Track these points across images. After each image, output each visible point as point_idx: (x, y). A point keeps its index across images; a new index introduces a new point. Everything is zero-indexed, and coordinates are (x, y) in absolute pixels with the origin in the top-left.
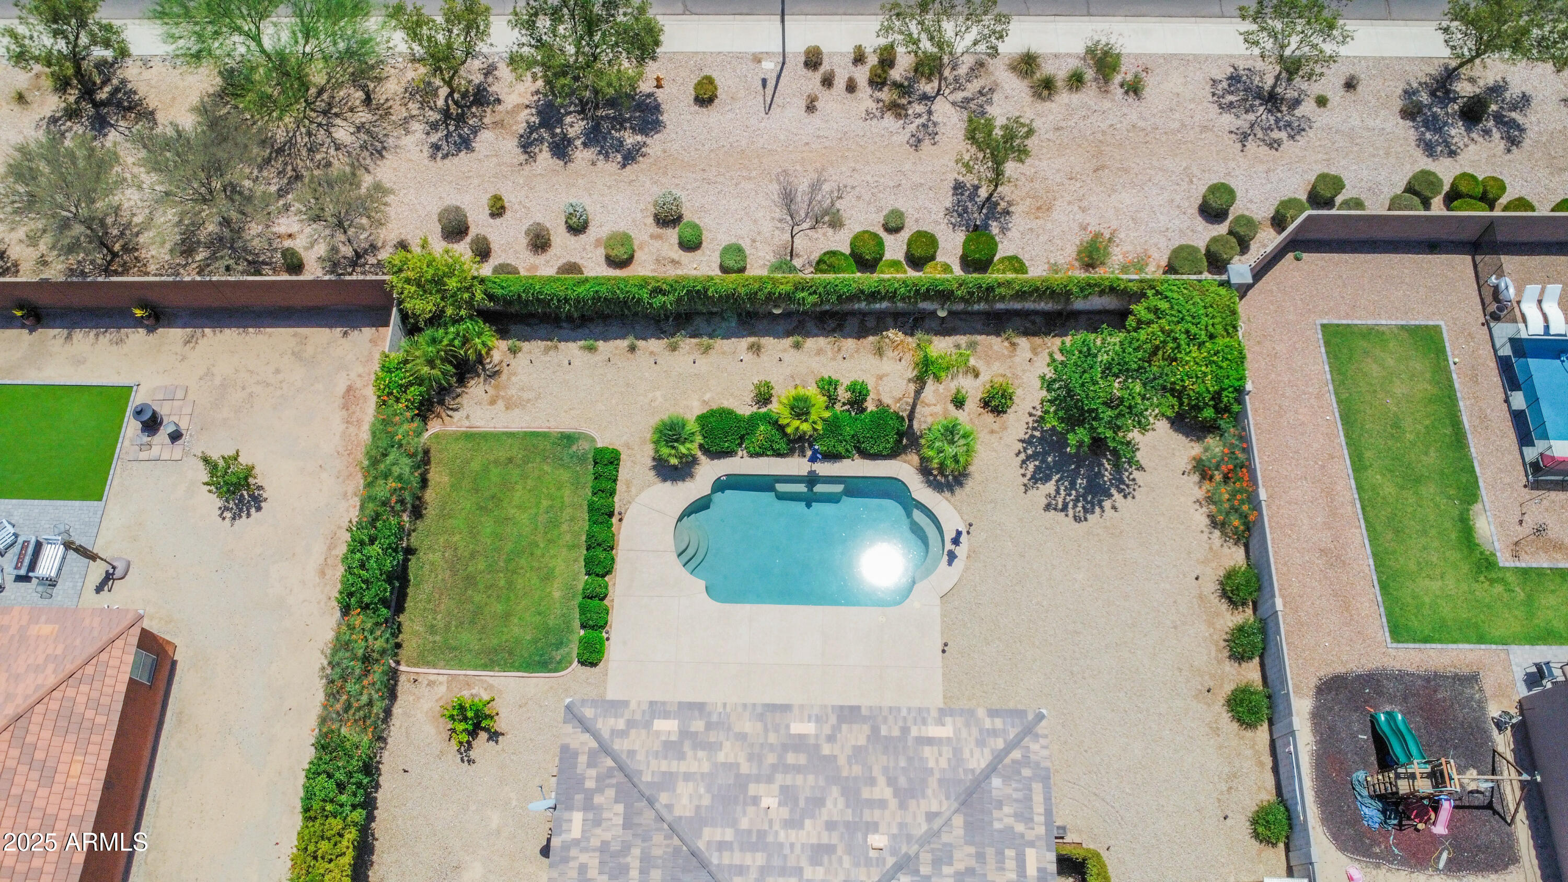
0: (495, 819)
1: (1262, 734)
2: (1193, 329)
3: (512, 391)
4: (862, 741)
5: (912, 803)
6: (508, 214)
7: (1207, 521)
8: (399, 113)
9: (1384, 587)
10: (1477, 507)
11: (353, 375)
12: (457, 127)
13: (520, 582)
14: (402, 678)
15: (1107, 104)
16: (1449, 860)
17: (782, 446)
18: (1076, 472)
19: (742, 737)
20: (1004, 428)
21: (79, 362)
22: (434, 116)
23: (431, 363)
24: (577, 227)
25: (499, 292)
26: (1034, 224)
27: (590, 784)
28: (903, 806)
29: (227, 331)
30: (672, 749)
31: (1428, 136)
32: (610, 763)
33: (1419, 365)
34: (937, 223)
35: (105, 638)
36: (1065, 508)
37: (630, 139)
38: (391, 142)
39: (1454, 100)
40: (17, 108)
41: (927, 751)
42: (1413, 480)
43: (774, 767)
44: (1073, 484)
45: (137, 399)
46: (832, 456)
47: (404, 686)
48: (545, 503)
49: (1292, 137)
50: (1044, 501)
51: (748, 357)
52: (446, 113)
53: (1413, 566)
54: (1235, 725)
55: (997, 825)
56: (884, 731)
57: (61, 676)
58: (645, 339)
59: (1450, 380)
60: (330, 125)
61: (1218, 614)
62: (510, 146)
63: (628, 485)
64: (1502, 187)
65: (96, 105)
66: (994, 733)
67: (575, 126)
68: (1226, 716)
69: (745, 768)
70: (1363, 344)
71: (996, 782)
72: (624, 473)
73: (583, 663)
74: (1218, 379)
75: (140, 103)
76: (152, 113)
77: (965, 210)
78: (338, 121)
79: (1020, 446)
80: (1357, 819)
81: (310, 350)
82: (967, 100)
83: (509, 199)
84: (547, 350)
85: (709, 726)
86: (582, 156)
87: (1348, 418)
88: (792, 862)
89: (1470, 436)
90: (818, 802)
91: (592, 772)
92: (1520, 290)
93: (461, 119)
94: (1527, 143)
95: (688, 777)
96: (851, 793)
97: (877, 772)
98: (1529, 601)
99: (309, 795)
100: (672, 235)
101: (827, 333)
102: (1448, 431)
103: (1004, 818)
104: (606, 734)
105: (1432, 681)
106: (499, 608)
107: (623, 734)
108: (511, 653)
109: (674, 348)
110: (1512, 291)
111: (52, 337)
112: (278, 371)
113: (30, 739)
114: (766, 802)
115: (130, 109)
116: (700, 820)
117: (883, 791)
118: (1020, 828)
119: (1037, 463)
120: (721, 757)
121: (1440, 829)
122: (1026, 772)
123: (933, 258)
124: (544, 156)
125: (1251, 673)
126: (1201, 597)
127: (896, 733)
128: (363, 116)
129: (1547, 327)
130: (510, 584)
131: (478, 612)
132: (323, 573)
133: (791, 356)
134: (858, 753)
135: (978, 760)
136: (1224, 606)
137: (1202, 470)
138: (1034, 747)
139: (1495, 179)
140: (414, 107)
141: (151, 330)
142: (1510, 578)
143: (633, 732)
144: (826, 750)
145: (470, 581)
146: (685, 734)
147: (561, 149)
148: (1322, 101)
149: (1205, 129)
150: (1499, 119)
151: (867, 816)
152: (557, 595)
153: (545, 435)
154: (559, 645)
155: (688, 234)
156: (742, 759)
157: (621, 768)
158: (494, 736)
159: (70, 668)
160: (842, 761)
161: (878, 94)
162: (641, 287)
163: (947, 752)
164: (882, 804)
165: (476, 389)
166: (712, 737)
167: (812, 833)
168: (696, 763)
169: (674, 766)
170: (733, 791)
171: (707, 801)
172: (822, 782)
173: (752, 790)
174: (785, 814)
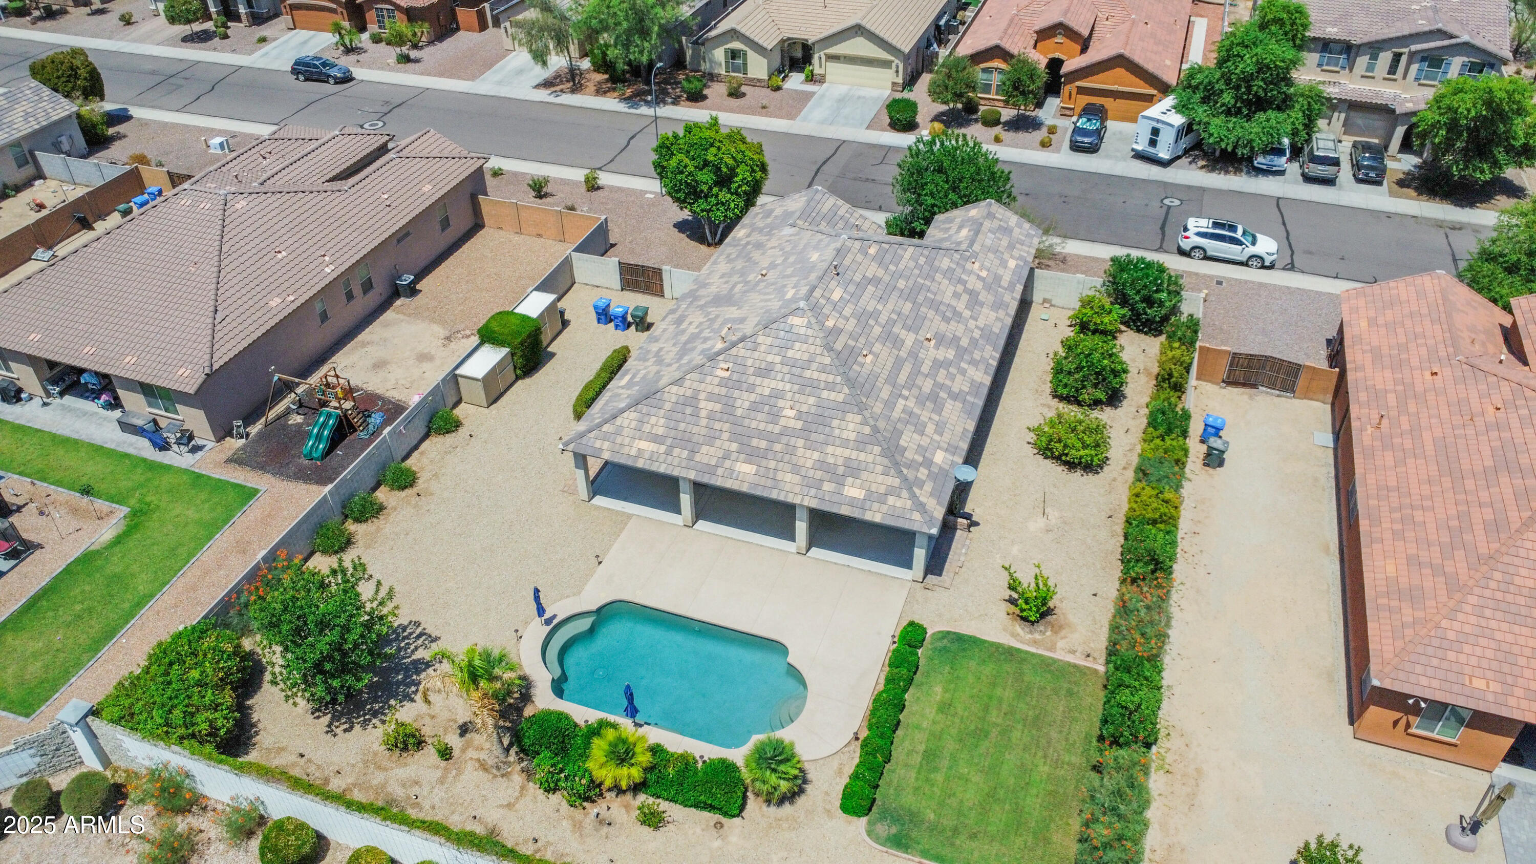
4: (704, 449)
5: (689, 393)
10: (95, 548)
13: (976, 709)
14: (1101, 661)
19: (796, 469)
28: (695, 397)
30: (853, 470)
36: (421, 635)
41: (660, 431)
42: (117, 578)
43: (778, 440)
44: (398, 652)
48: (939, 777)
50: (434, 645)
53: (190, 527)
54: (419, 475)
56: (685, 453)
61: (367, 535)
63: (839, 771)
68: (421, 481)
69: (800, 443)
72: (841, 785)
73: (922, 631)
79: (417, 697)
87: (108, 636)
88: (786, 369)
90: (754, 407)
95: (845, 443)
96: (729, 407)
98: (138, 488)
104: (905, 494)
108: (991, 656)
114: (792, 413)
116: (842, 409)
117: (705, 406)
119: (415, 677)
120: (816, 456)
125: (381, 496)
126: (370, 547)
127: (677, 451)
130: (986, 710)
134: (711, 439)
135: (628, 418)
136: (358, 538)
142: (133, 502)
143: (882, 489)
144: (734, 446)
151: (724, 391)
152: (938, 689)
154: (942, 651)
156: (800, 452)
160: (726, 436)
163: (647, 428)
164: (711, 397)
166: (819, 474)
167: (766, 386)
168: (836, 454)
169: (854, 455)
170: (813, 427)
171: (835, 423)
172: (746, 422)
173: (799, 425)
174: (781, 403)
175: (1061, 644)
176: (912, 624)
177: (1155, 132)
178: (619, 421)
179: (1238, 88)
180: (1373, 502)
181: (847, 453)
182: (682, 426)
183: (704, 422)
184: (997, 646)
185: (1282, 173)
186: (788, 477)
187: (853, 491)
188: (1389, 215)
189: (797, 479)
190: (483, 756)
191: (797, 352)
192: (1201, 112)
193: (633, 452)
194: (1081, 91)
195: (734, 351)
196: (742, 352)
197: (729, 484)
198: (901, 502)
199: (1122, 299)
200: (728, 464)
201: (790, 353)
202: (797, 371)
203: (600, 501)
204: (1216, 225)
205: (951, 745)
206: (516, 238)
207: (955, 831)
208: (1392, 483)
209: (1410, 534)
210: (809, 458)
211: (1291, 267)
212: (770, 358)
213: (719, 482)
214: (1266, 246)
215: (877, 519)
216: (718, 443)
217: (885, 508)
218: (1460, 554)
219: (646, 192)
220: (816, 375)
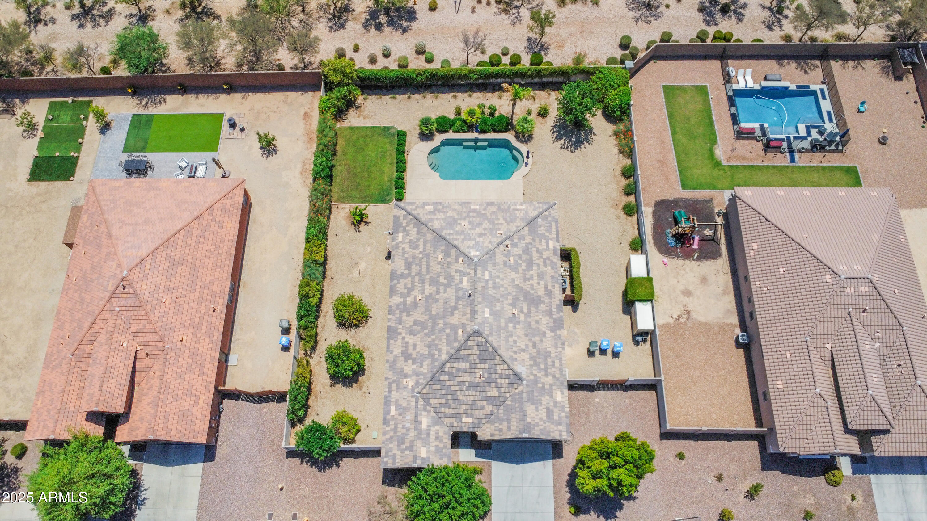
0: (369, 249)
1: (635, 218)
2: (612, 84)
3: (365, 113)
4: (495, 210)
5: (511, 224)
6: (360, 51)
7: (618, 151)
8: (316, 15)
9: (680, 172)
10: (716, 146)
11: (306, 108)
12: (339, 20)
13: (373, 176)
14: (333, 207)
15: (586, 9)
16: (698, 256)
17: (465, 128)
18: (572, 136)
19: (455, 210)
20: (546, 122)
21: (202, 106)
22: (330, 16)
23: (338, 99)
24: (387, 55)
25: (361, 75)
26: (558, 52)
27: (404, 225)
28: (508, 224)
29: (258, 94)
30: (432, 213)
31: (708, 18)
32: (411, 217)
33: (699, 99)
34: (521, 52)
35: (234, 186)
36: (567, 148)
37: (405, 24)
38: (314, 26)
39: (719, 5)
40: (166, 15)
41: (516, 212)
42: (692, 137)
43: (466, 217)
44: (570, 141)
45: (226, 118)
46: (483, 132)
47: (334, 209)
48: (380, 150)
49: (655, 19)
50: (560, 146)
51: (452, 100)
52: (334, 15)
53: (691, 165)
54: (625, 216)
55: (539, 232)
56: (502, 207)
57: (222, 196)
58: (414, 94)
59: (709, 104)
60: (289, 20)
61: (620, 181)
62: (359, 27)
63: (410, 143)
64: (732, 35)
65: (197, 14)
66: (539, 207)
67: (384, 19)
68: (622, 213)
69: (456, 217)
70: (677, 92)
71: (539, 220)
72: (408, 139)
73: (396, 200)
74: (621, 100)
75: (214, 13)
76: (219, 16)
77: (532, 47)
78: (292, 19)
79: (552, 128)
80: (667, 243)
81: (289, 100)
82: (533, 8)
83: (361, 46)
84: (378, 99)
85: (443, 208)
86: (387, 30)
87: (671, 117)
88: (472, 238)
89: (715, 123)
90: (481, 224)
91: (405, 221)
92: (737, 72)
93: (340, 17)
94: (745, 21)
95: (437, 219)
96: (491, 222)
97: (500, 217)
98: (732, 176)
99: (308, 233)
100: (423, 57)
101: (481, 91)
102: (707, 121)
103: (542, 230)
104: (409, 210)
105: (696, 202)
106: (366, 183)
107: (415, 210)
108: (371, 198)
109: (424, 97)
110: (734, 72)
111: (191, 98)
112: (278, 108)
113: (214, 214)
114: (463, 224)
115: (210, 15)
116: (443, 229)
117: (501, 221)
118: (547, 234)
119: (557, 134)
120: (448, 214)
121: (695, 246)
122: (550, 219)
123: (520, 63)
124: (373, 30)
125: (632, 199)
126: (615, 176)
127: (506, 208)
128: (302, 17)
129: (746, 85)
130: (369, 176)
131: (359, 185)
132: (301, 174)
133: (468, 99)
134: (494, 213)
135: (534, 214)
136: (623, 179)
137: (616, 134)
138: (553, 212)
139: (729, 32)
140: (321, 13)
141: (228, 94)
142: (726, 168)
143: (418, 209)
144: (483, 212)
145: (355, 175)
146: (435, 209)
147: (379, 27)
148: (667, 6)
149: (622, 17)
150: (735, 12)
151: (497, 227)
152: (386, 179)
153: (379, 127)
154: (388, 195)
155: (429, 56)
156: (455, 215)
157: (415, 218)
158: (367, 223)
159: (224, 194)
160: (488, 214)
161: (499, 6)
162: (413, 73)
163: (523, 212)
164: (502, 224)
165: (352, 112)
166: (445, 210)
167: (479, 230)
168: (440, 216)
169: (433, 217)
171: (444, 225)
172: (481, 219)
173: (459, 222)
174: (470, 227)
176: (401, 201)
178: (537, 212)
181: (436, 217)
182: (508, 214)
186: (457, 207)
187: (429, 207)
189: (453, 207)
191: (470, 242)
195: (499, 240)
196: (495, 240)
198: (410, 206)
200: (483, 208)
201: (473, 242)
202: (467, 237)
210: (451, 213)
212: (482, 240)
216: (490, 212)
217: (416, 205)
218: (204, 225)
220: (459, 237)
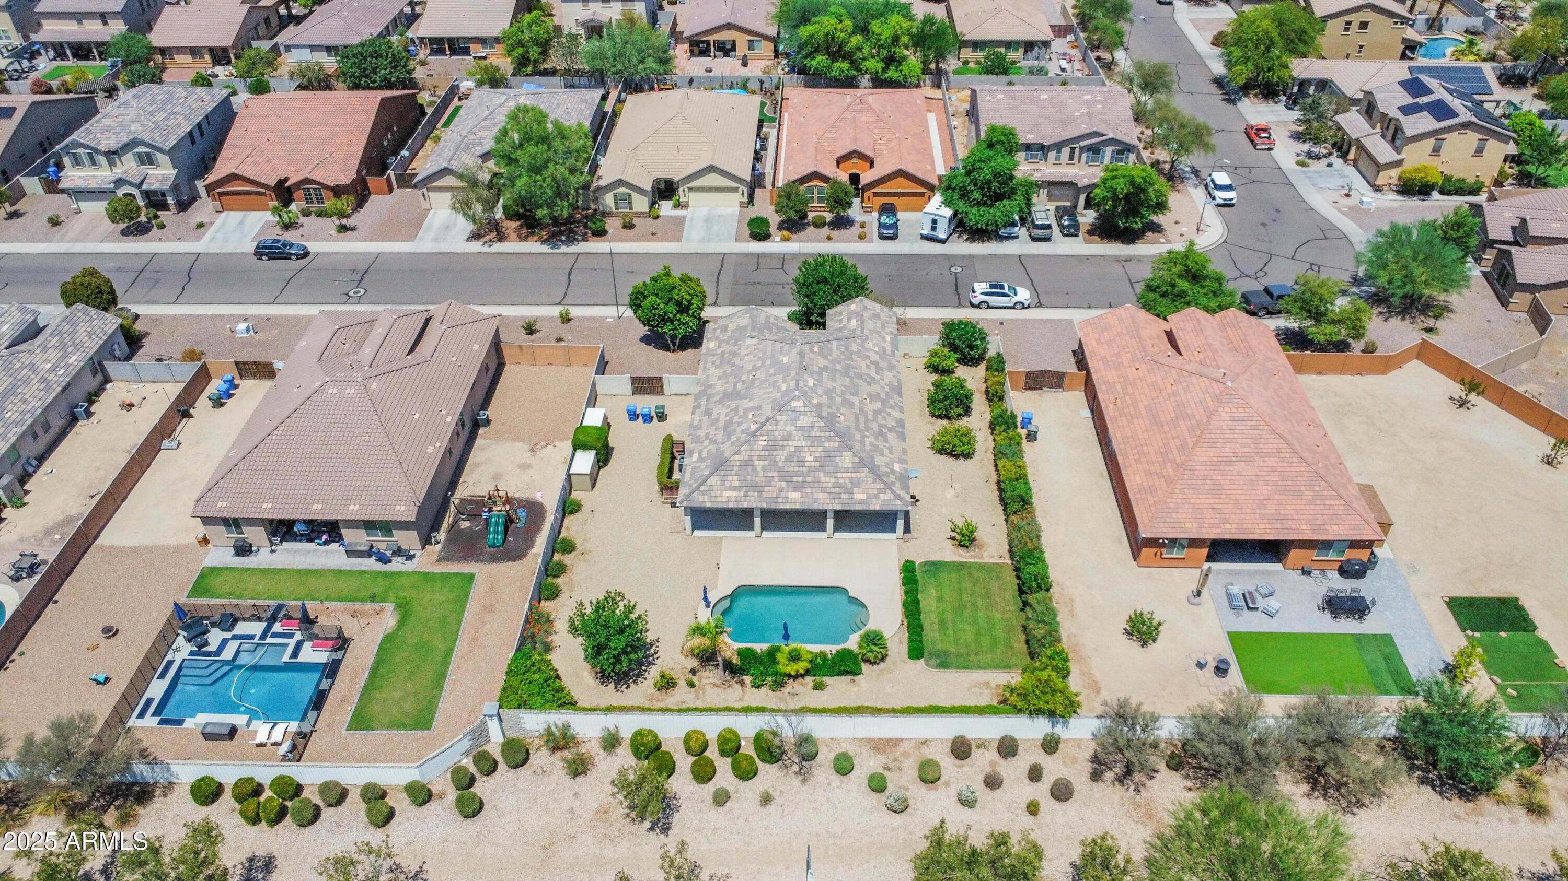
1: (563, 537)
3: (987, 692)
4: (767, 489)
5: (746, 458)
7: (555, 623)
10: (388, 632)
13: (955, 596)
14: (1008, 558)
19: (823, 490)
28: (751, 460)
30: (856, 484)
33: (375, 709)
41: (737, 484)
42: (419, 645)
43: (808, 475)
48: (951, 632)
53: (444, 605)
54: (575, 542)
56: (756, 494)
61: (566, 583)
66: (704, 494)
68: (578, 545)
69: (821, 474)
70: (408, 720)
72: (905, 648)
73: (913, 563)
87: (441, 677)
88: (800, 433)
90: (788, 459)
95: (847, 470)
96: (773, 462)
98: (389, 589)
100: (892, 789)
104: (888, 491)
114: (811, 458)
116: (839, 451)
117: (759, 464)
119: (648, 653)
120: (833, 480)
125: (559, 559)
126: (572, 590)
129: (274, 726)
132: (1071, 599)
134: (769, 482)
135: (715, 480)
136: (561, 587)
142: (392, 599)
143: (875, 491)
144: (784, 484)
151: (767, 453)
152: (933, 591)
153: (958, 667)
154: (927, 572)
156: (823, 479)
157: (879, 476)
160: (776, 479)
163: (727, 483)
164: (760, 458)
166: (837, 490)
167: (791, 446)
168: (844, 477)
169: (854, 475)
170: (826, 464)
171: (838, 459)
172: (786, 469)
173: (817, 464)
174: (803, 454)
175: (985, 554)
176: (907, 561)
177: (934, 222)
178: (709, 483)
179: (982, 188)
180: (1122, 446)
182: (749, 478)
183: (761, 473)
184: (954, 563)
185: (1017, 237)
186: (821, 495)
187: (859, 495)
188: (1088, 258)
189: (826, 495)
190: (712, 680)
191: (803, 422)
192: (961, 205)
193: (724, 499)
194: (875, 194)
195: (765, 428)
196: (770, 428)
197: (788, 506)
198: (888, 496)
199: (954, 348)
200: (783, 495)
201: (799, 424)
202: (806, 433)
203: (697, 533)
204: (992, 286)
205: (949, 616)
206: (533, 369)
207: (967, 653)
208: (1129, 435)
209: (1143, 460)
210: (829, 482)
211: (1039, 305)
212: (788, 429)
213: (782, 506)
214: (1023, 294)
215: (877, 508)
216: (773, 484)
217: (879, 502)
218: (1168, 465)
219: (606, 318)
220: (818, 434)
